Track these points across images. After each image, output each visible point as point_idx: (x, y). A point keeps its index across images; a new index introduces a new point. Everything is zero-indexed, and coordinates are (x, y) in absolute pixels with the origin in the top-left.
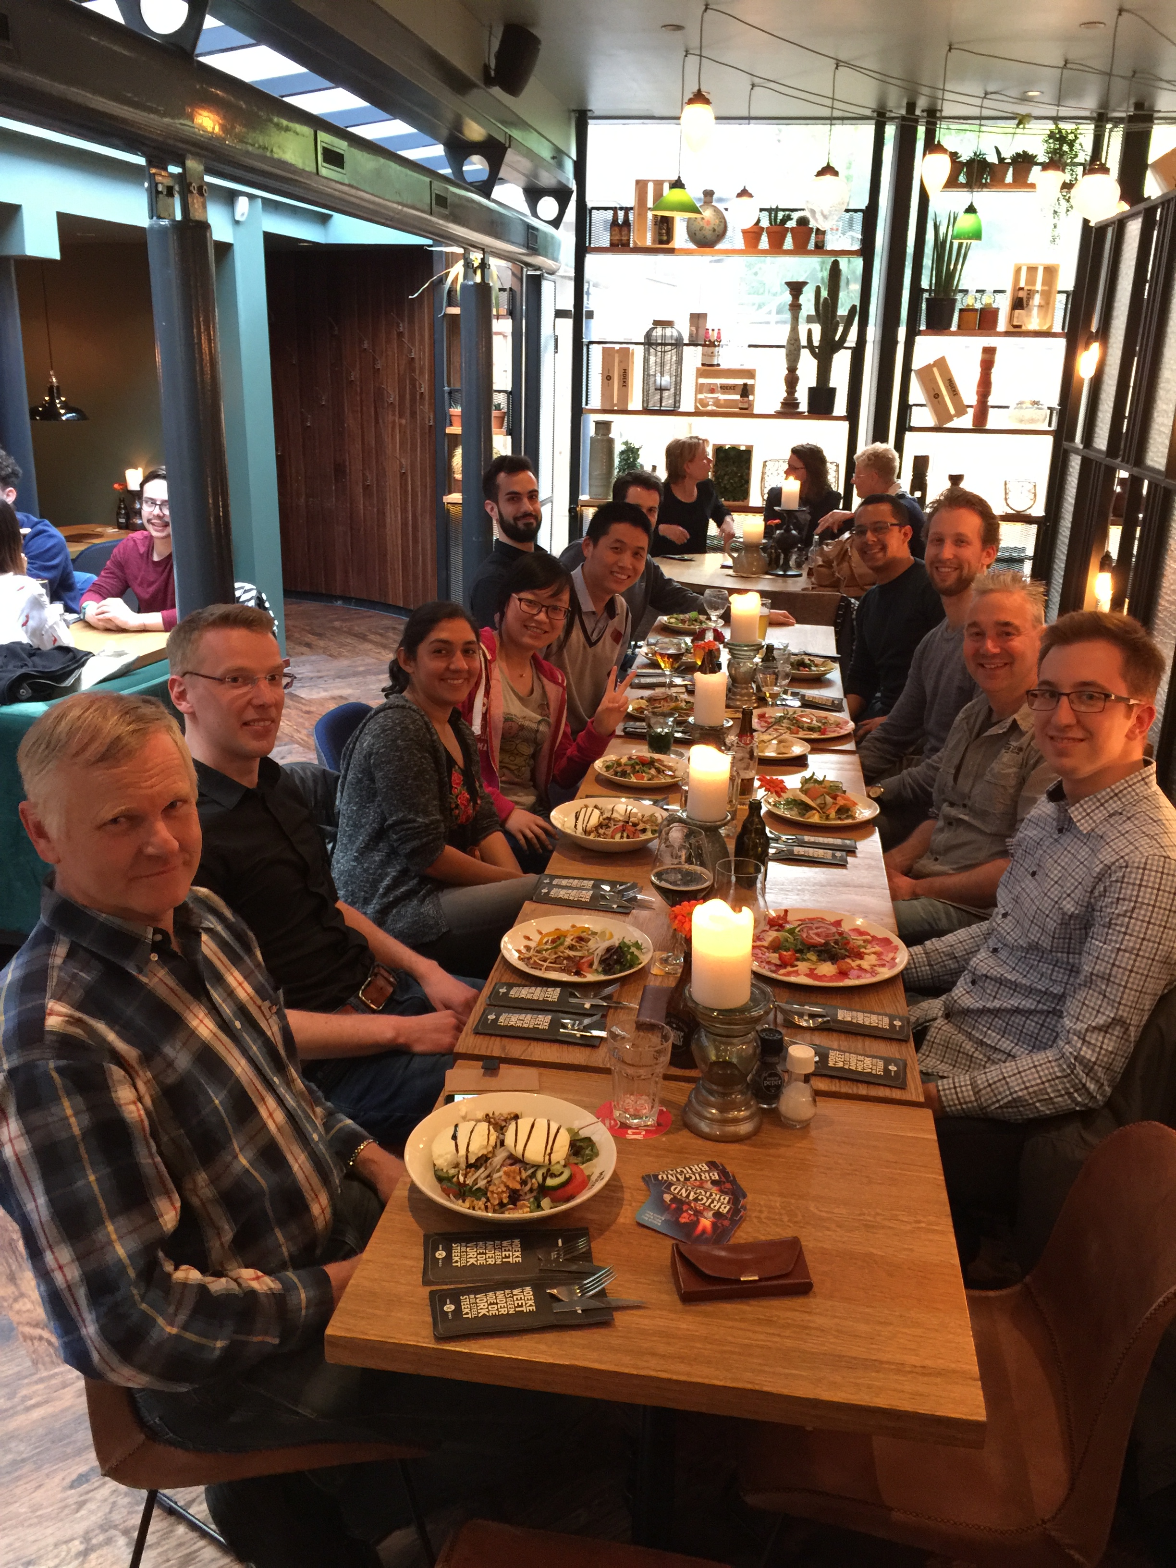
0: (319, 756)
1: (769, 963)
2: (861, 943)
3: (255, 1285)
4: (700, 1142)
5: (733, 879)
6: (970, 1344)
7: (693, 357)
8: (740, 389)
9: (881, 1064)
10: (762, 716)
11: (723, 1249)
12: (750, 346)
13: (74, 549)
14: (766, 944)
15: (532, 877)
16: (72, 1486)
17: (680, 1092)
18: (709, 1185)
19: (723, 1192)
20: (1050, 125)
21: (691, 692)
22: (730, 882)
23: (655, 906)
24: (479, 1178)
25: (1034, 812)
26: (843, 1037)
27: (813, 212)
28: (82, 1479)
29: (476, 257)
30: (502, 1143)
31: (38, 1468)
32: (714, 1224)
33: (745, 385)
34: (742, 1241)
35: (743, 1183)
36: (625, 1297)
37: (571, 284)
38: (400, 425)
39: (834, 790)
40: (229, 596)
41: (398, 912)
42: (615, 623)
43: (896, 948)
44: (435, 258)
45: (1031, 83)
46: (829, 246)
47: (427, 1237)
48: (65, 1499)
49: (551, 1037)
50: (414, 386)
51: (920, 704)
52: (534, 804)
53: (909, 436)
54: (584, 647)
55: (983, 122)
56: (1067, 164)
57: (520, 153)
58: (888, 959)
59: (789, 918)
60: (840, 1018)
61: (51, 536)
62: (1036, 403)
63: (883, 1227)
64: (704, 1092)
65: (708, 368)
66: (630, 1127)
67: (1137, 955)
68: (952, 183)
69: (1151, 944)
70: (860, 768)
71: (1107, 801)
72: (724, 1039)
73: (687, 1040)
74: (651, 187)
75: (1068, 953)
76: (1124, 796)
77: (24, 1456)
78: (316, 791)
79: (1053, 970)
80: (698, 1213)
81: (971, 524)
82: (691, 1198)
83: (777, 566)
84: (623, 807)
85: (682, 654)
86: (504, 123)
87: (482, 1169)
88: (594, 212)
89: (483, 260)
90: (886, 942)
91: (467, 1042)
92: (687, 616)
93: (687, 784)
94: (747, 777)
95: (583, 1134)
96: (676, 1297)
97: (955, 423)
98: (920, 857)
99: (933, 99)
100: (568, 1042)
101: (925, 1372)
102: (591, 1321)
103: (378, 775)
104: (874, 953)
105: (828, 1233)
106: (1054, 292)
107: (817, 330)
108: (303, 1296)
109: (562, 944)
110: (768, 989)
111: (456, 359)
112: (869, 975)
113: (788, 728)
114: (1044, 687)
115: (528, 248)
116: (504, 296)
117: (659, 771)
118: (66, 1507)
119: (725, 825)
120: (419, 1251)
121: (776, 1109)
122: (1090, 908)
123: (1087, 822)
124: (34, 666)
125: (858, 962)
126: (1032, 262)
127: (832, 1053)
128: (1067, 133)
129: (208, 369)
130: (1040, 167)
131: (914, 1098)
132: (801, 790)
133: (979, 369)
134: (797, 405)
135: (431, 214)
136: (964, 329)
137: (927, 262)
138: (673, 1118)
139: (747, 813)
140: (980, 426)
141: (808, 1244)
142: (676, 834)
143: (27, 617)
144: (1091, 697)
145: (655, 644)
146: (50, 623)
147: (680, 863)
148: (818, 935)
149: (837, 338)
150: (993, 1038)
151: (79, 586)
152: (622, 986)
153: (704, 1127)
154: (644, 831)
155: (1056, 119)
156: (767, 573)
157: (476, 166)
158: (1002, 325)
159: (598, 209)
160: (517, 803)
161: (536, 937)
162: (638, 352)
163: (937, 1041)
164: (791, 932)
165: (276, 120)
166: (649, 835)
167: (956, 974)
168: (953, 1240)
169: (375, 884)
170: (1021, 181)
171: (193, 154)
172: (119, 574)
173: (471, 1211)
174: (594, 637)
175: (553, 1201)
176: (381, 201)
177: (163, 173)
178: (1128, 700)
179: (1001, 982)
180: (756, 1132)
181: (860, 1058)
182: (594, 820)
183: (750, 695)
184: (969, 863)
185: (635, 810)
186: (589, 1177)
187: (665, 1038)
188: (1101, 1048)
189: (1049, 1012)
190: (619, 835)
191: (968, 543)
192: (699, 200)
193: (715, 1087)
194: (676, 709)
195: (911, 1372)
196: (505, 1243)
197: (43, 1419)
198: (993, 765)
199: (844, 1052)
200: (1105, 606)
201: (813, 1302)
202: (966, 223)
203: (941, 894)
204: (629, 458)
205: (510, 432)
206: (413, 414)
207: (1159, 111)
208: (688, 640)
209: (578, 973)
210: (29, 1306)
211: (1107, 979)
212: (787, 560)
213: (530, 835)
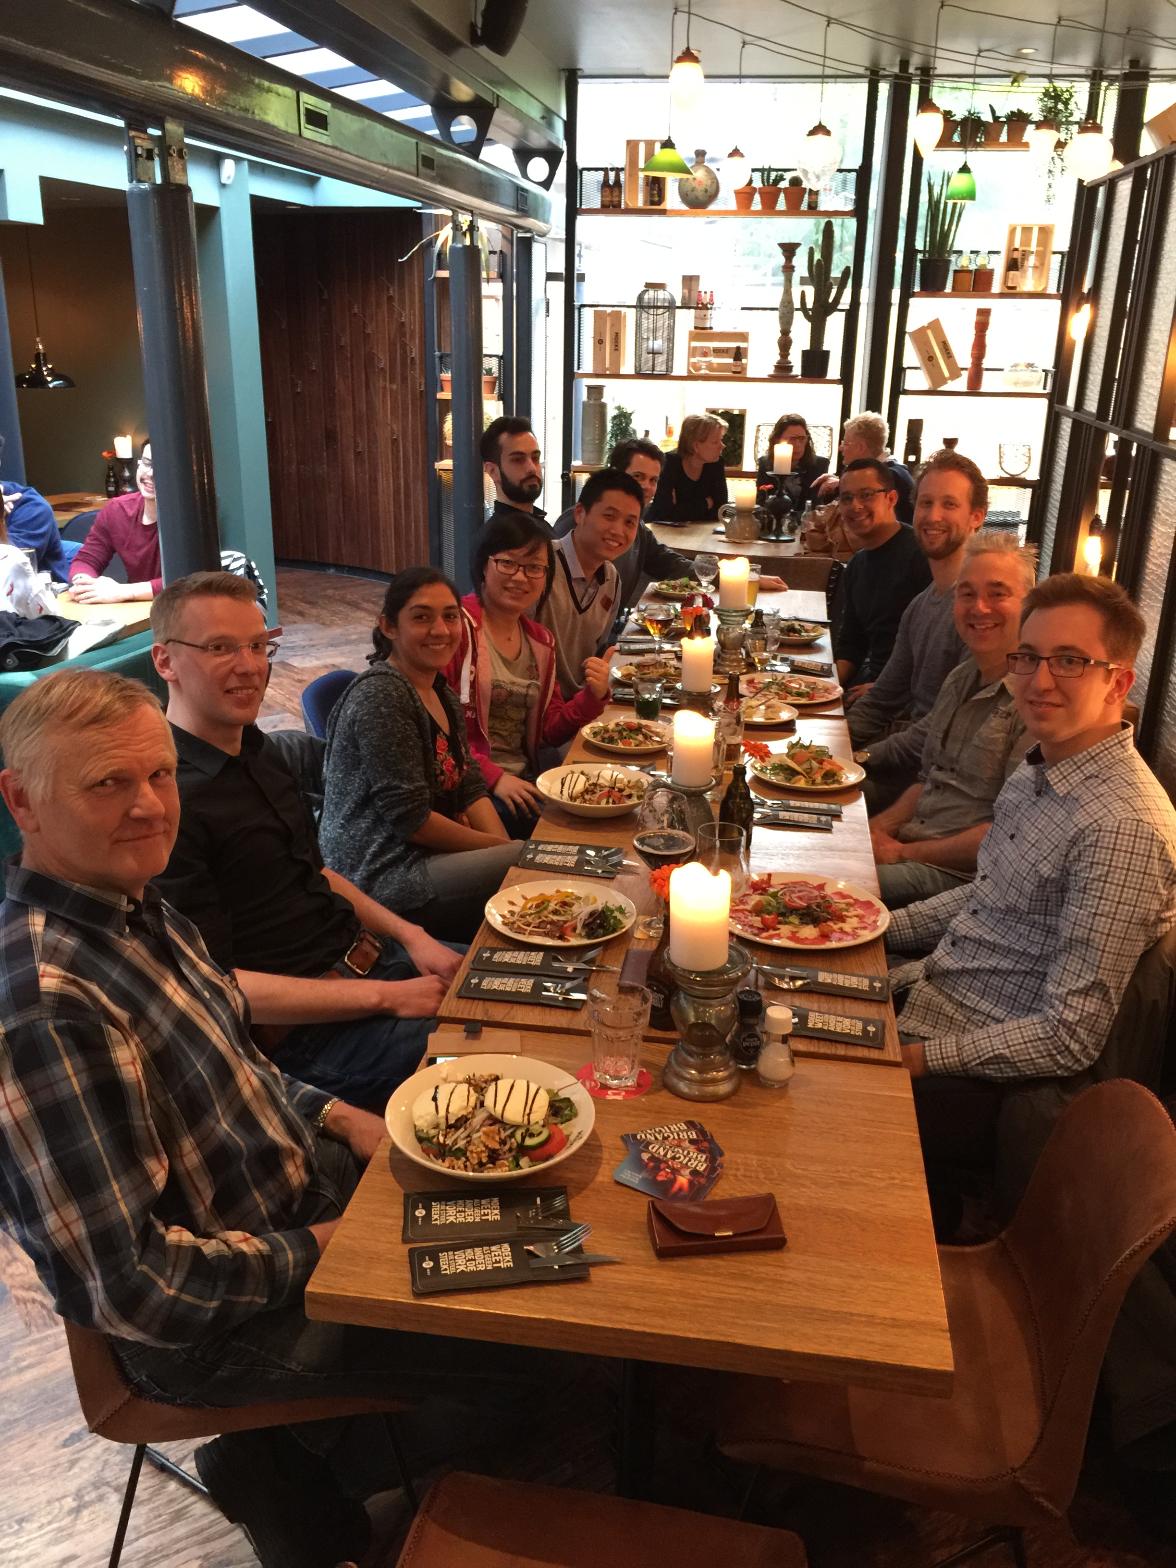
0: (306, 723)
1: (751, 926)
2: (843, 906)
3: (244, 1247)
4: (679, 1102)
5: (718, 843)
6: (939, 1296)
7: (685, 320)
8: (733, 353)
9: (860, 1025)
10: (750, 682)
11: (700, 1206)
12: (743, 309)
13: (62, 518)
14: (748, 907)
15: (519, 843)
16: (65, 1445)
17: (660, 1054)
18: (686, 1144)
19: (700, 1151)
20: (1045, 83)
21: (679, 658)
22: (715, 846)
23: (640, 871)
24: (458, 1138)
25: (1015, 776)
26: (823, 998)
27: (805, 172)
28: (75, 1438)
29: (464, 219)
30: (482, 1104)
31: (31, 1427)
32: (691, 1182)
33: (738, 348)
34: (717, 1198)
35: (720, 1142)
36: (601, 1253)
37: (562, 247)
38: (391, 390)
39: (820, 755)
40: (214, 563)
41: (385, 879)
42: (605, 589)
43: (878, 912)
44: (425, 221)
45: (1024, 39)
46: (822, 207)
47: (407, 1197)
48: (57, 1458)
49: (534, 1000)
50: (405, 351)
51: (908, 669)
52: (524, 771)
53: (902, 398)
54: (574, 614)
55: (977, 80)
56: (1062, 123)
57: (509, 113)
58: (870, 922)
59: (773, 882)
60: (820, 980)
61: (38, 504)
62: (1030, 365)
63: (858, 1184)
64: (684, 1054)
65: (701, 332)
66: (611, 1089)
67: (1113, 919)
68: (945, 142)
69: (1126, 907)
70: (847, 732)
71: (1083, 764)
72: (702, 1001)
73: (667, 1002)
74: (642, 148)
75: (1045, 915)
76: (1101, 759)
77: (17, 1416)
78: (302, 759)
79: (1030, 931)
80: (675, 1172)
81: (960, 486)
82: (669, 1156)
83: (770, 532)
84: (609, 773)
85: (671, 620)
86: (491, 82)
87: (462, 1130)
88: (585, 173)
89: (471, 222)
90: (868, 905)
91: (450, 1006)
92: (678, 582)
93: (672, 750)
94: (734, 742)
95: (563, 1095)
96: (652, 1253)
97: (949, 386)
98: (908, 821)
99: (927, 56)
100: (550, 1005)
101: (896, 1324)
102: (568, 1276)
103: (362, 742)
104: (857, 916)
105: (803, 1190)
106: (1048, 252)
107: (810, 292)
108: (290, 1256)
109: (546, 909)
110: (747, 952)
111: (446, 323)
112: (850, 938)
113: (777, 694)
114: (1024, 651)
115: (518, 210)
116: (495, 259)
117: (646, 737)
118: (58, 1465)
119: (709, 790)
120: (399, 1210)
121: (755, 1070)
122: (1065, 872)
123: (1063, 785)
124: (21, 635)
125: (841, 925)
126: (1027, 223)
127: (811, 1014)
128: (1063, 92)
129: (190, 334)
130: (1033, 126)
131: (892, 1058)
132: (788, 755)
133: (974, 332)
134: (790, 369)
135: (417, 175)
136: (958, 291)
137: (922, 222)
138: (653, 1079)
139: (732, 778)
140: (974, 389)
141: (783, 1200)
142: (661, 799)
143: (12, 586)
144: (1070, 661)
145: (644, 611)
146: (35, 592)
147: (663, 828)
148: (800, 898)
149: (830, 300)
150: (972, 999)
151: (67, 555)
152: (605, 950)
153: (683, 1087)
154: (630, 796)
155: (1051, 77)
156: (760, 539)
157: (464, 126)
158: (996, 288)
159: (589, 169)
160: (506, 770)
161: (521, 902)
162: (631, 315)
163: (918, 1003)
164: (774, 895)
165: (257, 81)
166: (634, 801)
167: (938, 936)
168: (926, 1196)
169: (361, 851)
170: (1016, 140)
171: (172, 116)
172: (104, 540)
173: (450, 1171)
174: (584, 604)
175: (531, 1160)
176: (366, 163)
177: (142, 135)
178: (1108, 664)
179: (980, 942)
180: (735, 1092)
181: (839, 1019)
182: (580, 787)
183: (739, 661)
184: (954, 827)
185: (621, 776)
186: (568, 1137)
187: (645, 1000)
188: (1083, 1010)
189: (1027, 973)
190: (605, 801)
191: (957, 506)
192: (691, 160)
193: (694, 1048)
194: (665, 675)
195: (880, 1324)
196: (483, 1202)
197: (35, 1380)
198: (981, 729)
199: (824, 1013)
200: (1094, 570)
201: (786, 1257)
202: (960, 183)
203: (926, 859)
204: (621, 423)
205: (501, 397)
206: (404, 379)
207: (1155, 69)
208: (678, 606)
209: (561, 938)
210: (22, 1269)
211: (1087, 943)
212: (780, 526)
213: (519, 800)
